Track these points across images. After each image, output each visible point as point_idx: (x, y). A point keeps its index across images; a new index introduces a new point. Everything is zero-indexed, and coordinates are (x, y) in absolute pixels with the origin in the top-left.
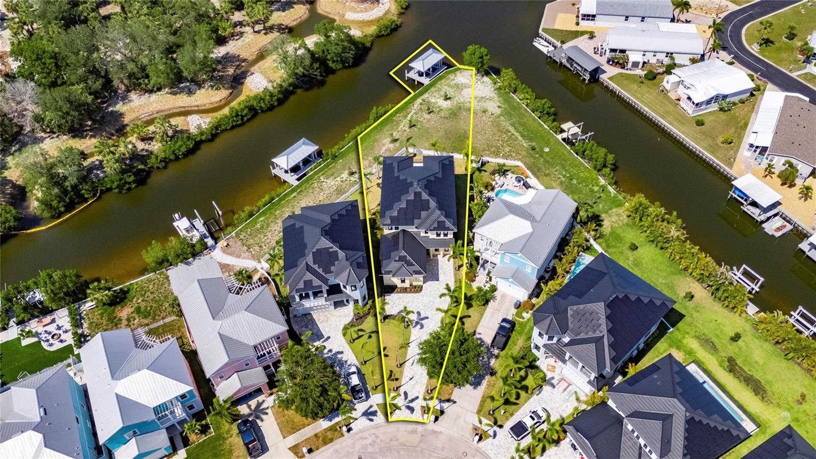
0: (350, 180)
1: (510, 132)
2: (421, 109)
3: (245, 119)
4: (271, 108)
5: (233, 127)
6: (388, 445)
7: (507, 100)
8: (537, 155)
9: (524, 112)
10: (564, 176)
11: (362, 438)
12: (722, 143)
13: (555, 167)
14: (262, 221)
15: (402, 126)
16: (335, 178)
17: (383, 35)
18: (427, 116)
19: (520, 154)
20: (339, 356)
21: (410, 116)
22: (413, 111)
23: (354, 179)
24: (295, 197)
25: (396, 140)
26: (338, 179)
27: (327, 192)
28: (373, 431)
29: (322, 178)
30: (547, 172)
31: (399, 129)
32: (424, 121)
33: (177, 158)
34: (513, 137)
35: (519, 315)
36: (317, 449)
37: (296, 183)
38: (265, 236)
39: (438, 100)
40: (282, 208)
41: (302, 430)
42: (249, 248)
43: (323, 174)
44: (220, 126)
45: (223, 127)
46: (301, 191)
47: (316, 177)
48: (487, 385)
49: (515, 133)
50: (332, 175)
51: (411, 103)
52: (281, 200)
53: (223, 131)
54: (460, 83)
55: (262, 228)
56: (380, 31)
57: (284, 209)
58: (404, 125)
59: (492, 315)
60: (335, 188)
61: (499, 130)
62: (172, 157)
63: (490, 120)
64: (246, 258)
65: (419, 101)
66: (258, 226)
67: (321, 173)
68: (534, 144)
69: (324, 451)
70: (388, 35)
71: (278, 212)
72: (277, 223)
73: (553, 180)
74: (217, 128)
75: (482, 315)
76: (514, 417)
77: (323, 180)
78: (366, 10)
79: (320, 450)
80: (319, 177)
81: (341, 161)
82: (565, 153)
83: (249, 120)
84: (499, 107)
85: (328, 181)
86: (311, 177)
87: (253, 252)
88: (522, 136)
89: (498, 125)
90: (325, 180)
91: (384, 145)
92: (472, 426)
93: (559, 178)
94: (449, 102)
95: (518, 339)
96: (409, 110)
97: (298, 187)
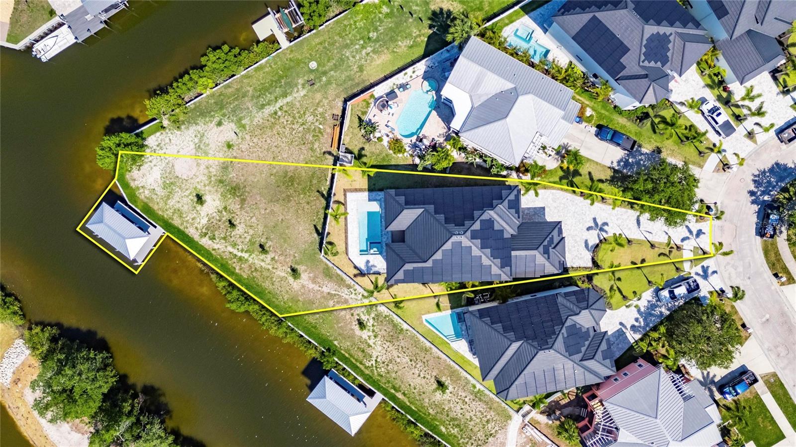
0: (373, 326)
1: (276, 113)
2: (224, 238)
7: (203, 113)
8: (324, 79)
9: (230, 90)
10: (363, 47)
11: (730, 278)
13: (348, 58)
14: (447, 428)
15: (263, 264)
16: (369, 346)
18: (240, 229)
19: (321, 101)
20: (642, 309)
21: (239, 254)
22: (230, 249)
23: (371, 321)
24: (404, 394)
25: (294, 270)
26: (371, 342)
27: (395, 353)
28: (722, 267)
29: (368, 364)
30: (355, 68)
31: (270, 267)
32: (251, 232)
34: (285, 108)
35: (589, 120)
36: (742, 319)
37: (379, 397)
38: (471, 419)
39: (203, 214)
40: (423, 407)
42: (491, 435)
43: (361, 363)
46: (394, 388)
47: (367, 372)
48: (671, 157)
49: (278, 105)
50: (363, 351)
51: (211, 255)
52: (409, 410)
54: (160, 182)
55: (458, 426)
57: (426, 405)
58: (257, 260)
59: (589, 149)
60: (388, 344)
61: (271, 128)
63: (248, 137)
65: (205, 242)
66: (455, 431)
67: (361, 366)
68: (301, 81)
69: (743, 313)
71: (431, 411)
72: (450, 408)
73: (372, 62)
77: (374, 362)
79: (742, 316)
80: (367, 368)
81: (336, 343)
82: (317, 40)
84: (219, 124)
85: (374, 355)
86: (368, 378)
87: (497, 428)
88: (285, 95)
89: (262, 128)
90: (374, 359)
91: (303, 286)
92: (715, 173)
93: (368, 54)
94: (207, 198)
96: (226, 256)
97: (385, 392)
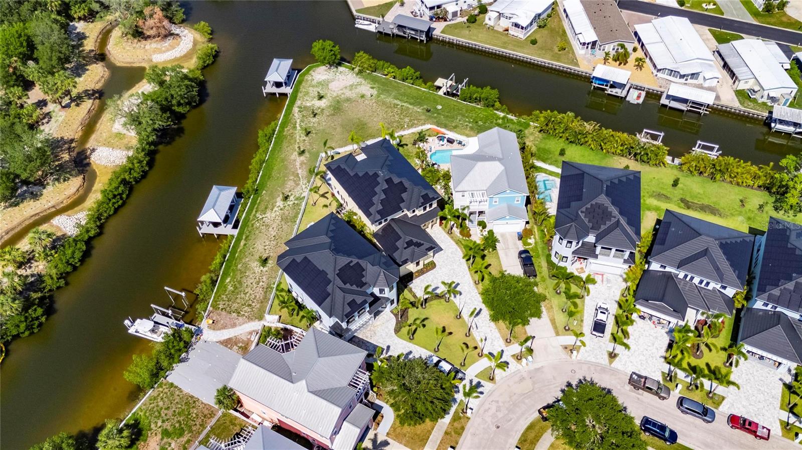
0: (289, 205)
1: (398, 105)
2: (303, 116)
3: (124, 196)
4: (144, 175)
5: (116, 210)
6: (511, 403)
7: (375, 80)
8: (435, 115)
9: (396, 84)
10: (470, 122)
11: (486, 411)
12: (559, 51)
13: (457, 118)
14: (230, 282)
15: (298, 137)
16: (272, 210)
17: (208, 65)
18: (314, 120)
19: (421, 120)
20: (411, 356)
21: (298, 125)
22: (298, 121)
23: (292, 203)
24: (245, 245)
25: (303, 152)
26: (276, 209)
27: (275, 225)
28: (491, 399)
29: (258, 215)
30: (453, 125)
31: (298, 141)
32: (316, 125)
33: (75, 268)
34: (403, 108)
35: (525, 244)
36: (457, 443)
37: (236, 232)
38: (246, 294)
39: (313, 102)
40: (241, 259)
41: (431, 437)
42: (239, 313)
43: (256, 212)
44: (101, 214)
45: (105, 215)
46: (247, 237)
47: (251, 217)
48: (546, 309)
49: (403, 104)
50: (266, 208)
51: (289, 114)
52: (233, 253)
53: (107, 218)
54: (320, 80)
55: (235, 288)
56: (204, 62)
57: (244, 261)
58: (299, 135)
59: (506, 255)
60: (280, 218)
61: (387, 107)
62: (69, 269)
63: (373, 101)
64: (243, 323)
65: (296, 110)
66: (230, 288)
67: (254, 212)
68: (425, 107)
69: (464, 440)
70: (213, 63)
71: (239, 266)
72: (248, 276)
73: (464, 129)
74: (99, 219)
75: (499, 258)
76: (584, 322)
77: (261, 217)
78: (172, 47)
79: (460, 442)
80: (255, 215)
81: (264, 192)
82: (455, 104)
83: (128, 196)
84: (372, 88)
85: (268, 215)
86: (247, 219)
87: (246, 314)
88: (411, 104)
89: (384, 103)
90: (263, 216)
91: (295, 160)
92: (561, 347)
93: (467, 125)
94: (324, 100)
95: (540, 262)
96: (293, 121)
97: (240, 234)
